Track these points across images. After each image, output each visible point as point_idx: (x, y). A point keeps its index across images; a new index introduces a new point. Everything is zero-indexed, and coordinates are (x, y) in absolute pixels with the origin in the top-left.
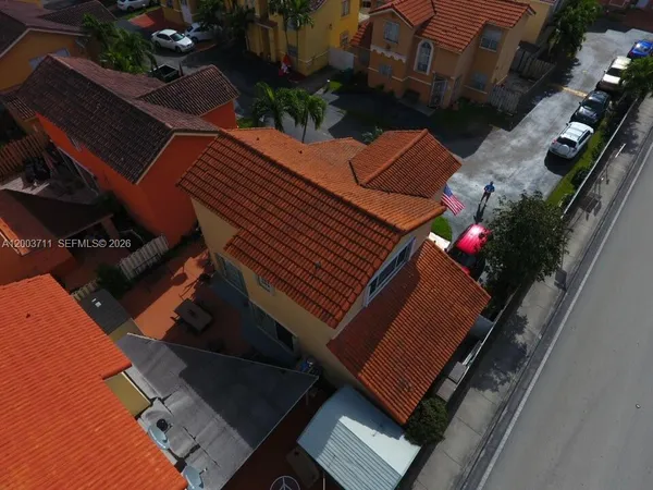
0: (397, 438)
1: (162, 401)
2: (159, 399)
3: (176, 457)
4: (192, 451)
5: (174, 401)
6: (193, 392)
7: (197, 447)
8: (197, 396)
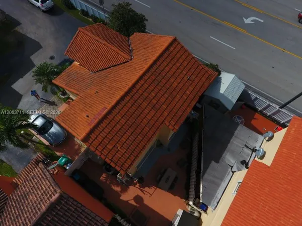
0: (221, 78)
1: (232, 167)
2: (231, 169)
3: (252, 153)
4: (248, 147)
5: (231, 162)
6: (224, 155)
7: (246, 145)
8: (226, 152)
